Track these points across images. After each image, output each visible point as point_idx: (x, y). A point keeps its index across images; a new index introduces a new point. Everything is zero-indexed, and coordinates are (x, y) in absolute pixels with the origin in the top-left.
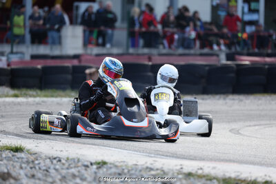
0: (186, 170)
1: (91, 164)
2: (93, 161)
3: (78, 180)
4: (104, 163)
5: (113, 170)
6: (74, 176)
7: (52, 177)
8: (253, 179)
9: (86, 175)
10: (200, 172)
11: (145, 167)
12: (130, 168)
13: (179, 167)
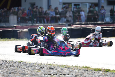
0: (49, 63)
1: (17, 62)
2: (18, 61)
3: (12, 67)
4: (22, 62)
5: (24, 64)
6: (11, 66)
7: (3, 67)
8: (72, 65)
9: (15, 66)
10: (54, 64)
11: (35, 63)
12: (30, 63)
13: (47, 63)
